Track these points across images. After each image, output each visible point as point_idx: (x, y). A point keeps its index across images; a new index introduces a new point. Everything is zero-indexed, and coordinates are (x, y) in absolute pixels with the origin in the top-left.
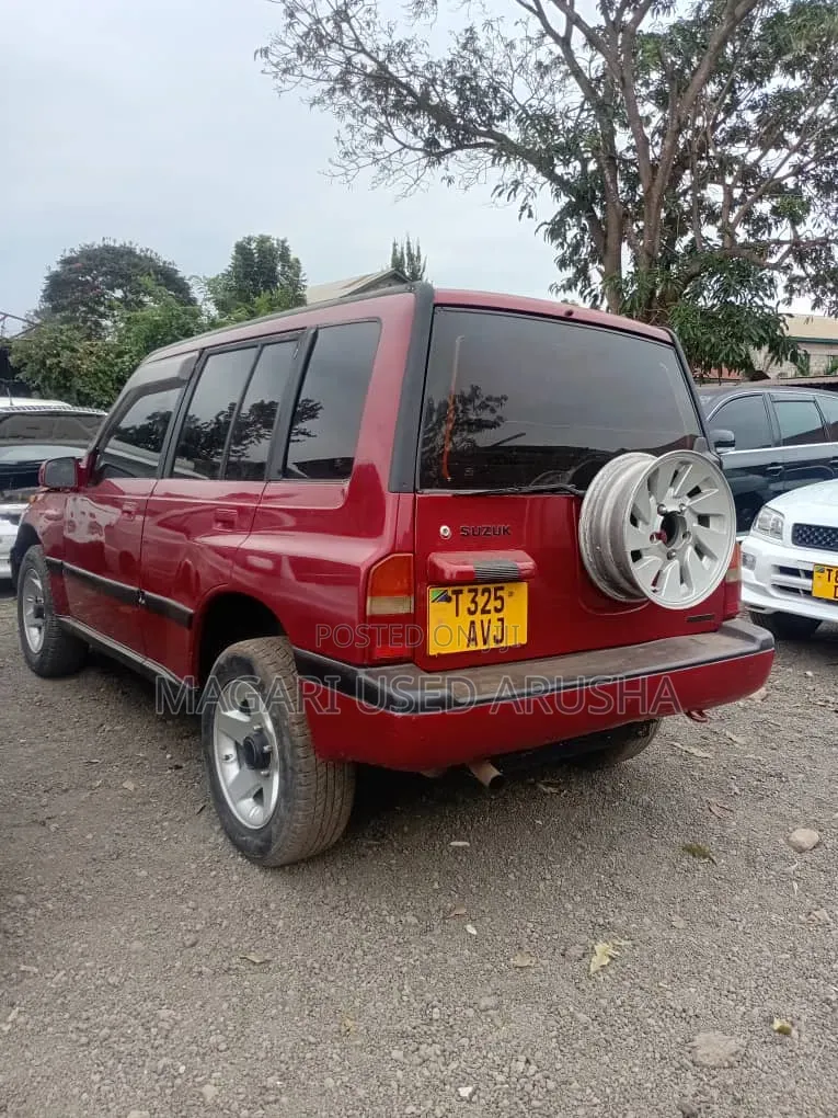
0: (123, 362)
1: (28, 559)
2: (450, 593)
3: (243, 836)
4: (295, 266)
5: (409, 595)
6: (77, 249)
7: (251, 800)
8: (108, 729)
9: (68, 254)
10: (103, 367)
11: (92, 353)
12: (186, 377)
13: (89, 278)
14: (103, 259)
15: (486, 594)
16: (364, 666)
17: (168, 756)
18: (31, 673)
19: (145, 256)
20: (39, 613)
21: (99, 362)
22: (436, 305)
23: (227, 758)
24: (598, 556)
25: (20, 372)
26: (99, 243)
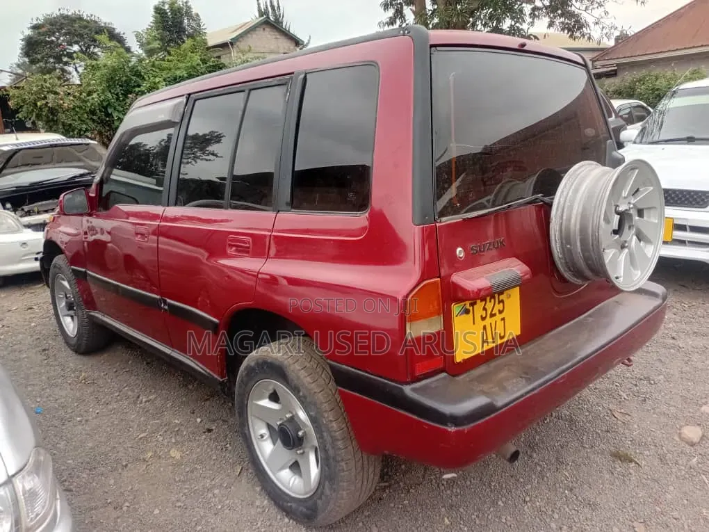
0: (93, 99)
1: (55, 267)
2: (468, 307)
3: (288, 502)
4: (196, 18)
5: (439, 314)
6: (41, 18)
7: (288, 470)
8: (144, 400)
9: (35, 22)
10: (78, 103)
11: (69, 94)
12: (177, 119)
13: (53, 38)
14: (62, 24)
15: (493, 300)
16: (407, 383)
17: (199, 420)
18: (71, 352)
19: (91, 20)
20: (70, 306)
21: (75, 100)
22: (432, 46)
23: (262, 436)
24: (568, 253)
25: (18, 113)
26: (56, 13)
